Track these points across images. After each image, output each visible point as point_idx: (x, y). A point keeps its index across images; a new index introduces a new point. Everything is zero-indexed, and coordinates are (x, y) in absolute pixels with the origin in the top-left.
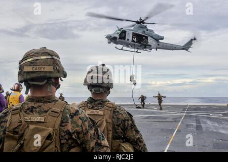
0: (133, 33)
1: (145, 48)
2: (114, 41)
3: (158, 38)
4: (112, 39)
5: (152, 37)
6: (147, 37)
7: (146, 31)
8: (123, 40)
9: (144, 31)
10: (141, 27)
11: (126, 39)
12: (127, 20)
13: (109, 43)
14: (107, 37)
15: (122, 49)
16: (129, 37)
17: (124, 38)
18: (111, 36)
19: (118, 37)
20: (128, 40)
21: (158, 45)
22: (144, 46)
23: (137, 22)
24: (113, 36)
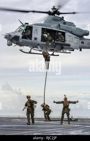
0: (43, 29)
1: (62, 48)
2: (16, 42)
3: (81, 34)
4: (13, 39)
5: (71, 33)
6: (64, 33)
7: (62, 25)
8: (28, 40)
9: (59, 25)
10: (56, 20)
11: (33, 39)
12: (34, 12)
13: (9, 45)
14: (6, 37)
15: (30, 53)
16: (37, 35)
17: (30, 37)
18: (10, 36)
19: (21, 36)
20: (36, 39)
21: (83, 43)
22: (59, 47)
23: (49, 13)
24: (13, 35)
